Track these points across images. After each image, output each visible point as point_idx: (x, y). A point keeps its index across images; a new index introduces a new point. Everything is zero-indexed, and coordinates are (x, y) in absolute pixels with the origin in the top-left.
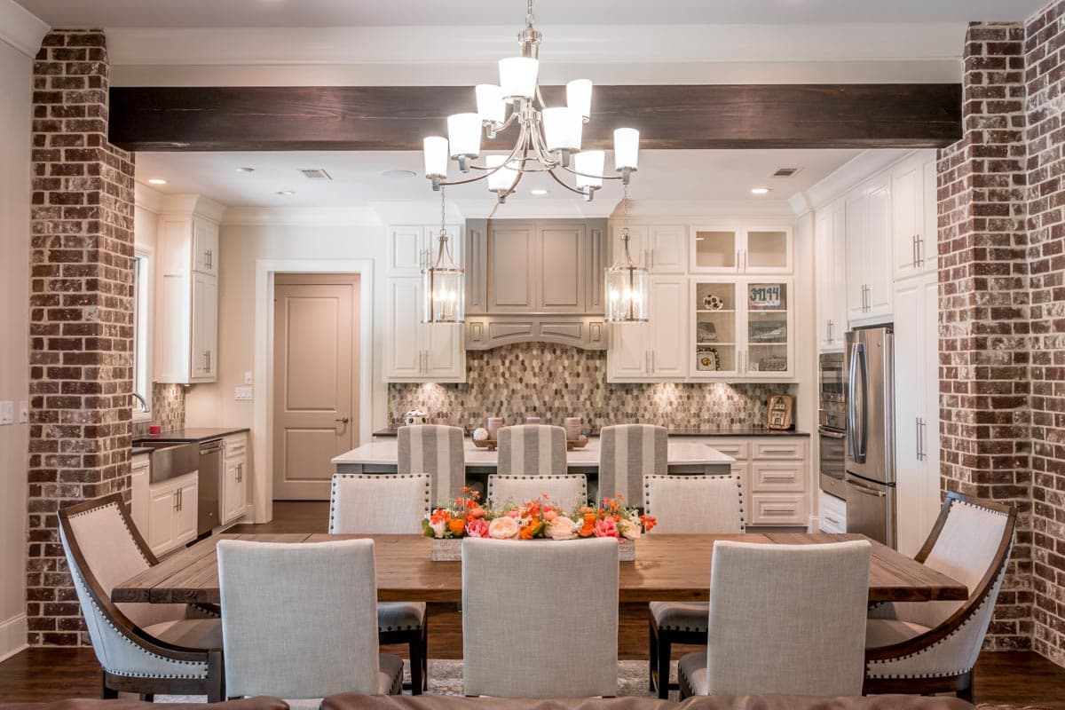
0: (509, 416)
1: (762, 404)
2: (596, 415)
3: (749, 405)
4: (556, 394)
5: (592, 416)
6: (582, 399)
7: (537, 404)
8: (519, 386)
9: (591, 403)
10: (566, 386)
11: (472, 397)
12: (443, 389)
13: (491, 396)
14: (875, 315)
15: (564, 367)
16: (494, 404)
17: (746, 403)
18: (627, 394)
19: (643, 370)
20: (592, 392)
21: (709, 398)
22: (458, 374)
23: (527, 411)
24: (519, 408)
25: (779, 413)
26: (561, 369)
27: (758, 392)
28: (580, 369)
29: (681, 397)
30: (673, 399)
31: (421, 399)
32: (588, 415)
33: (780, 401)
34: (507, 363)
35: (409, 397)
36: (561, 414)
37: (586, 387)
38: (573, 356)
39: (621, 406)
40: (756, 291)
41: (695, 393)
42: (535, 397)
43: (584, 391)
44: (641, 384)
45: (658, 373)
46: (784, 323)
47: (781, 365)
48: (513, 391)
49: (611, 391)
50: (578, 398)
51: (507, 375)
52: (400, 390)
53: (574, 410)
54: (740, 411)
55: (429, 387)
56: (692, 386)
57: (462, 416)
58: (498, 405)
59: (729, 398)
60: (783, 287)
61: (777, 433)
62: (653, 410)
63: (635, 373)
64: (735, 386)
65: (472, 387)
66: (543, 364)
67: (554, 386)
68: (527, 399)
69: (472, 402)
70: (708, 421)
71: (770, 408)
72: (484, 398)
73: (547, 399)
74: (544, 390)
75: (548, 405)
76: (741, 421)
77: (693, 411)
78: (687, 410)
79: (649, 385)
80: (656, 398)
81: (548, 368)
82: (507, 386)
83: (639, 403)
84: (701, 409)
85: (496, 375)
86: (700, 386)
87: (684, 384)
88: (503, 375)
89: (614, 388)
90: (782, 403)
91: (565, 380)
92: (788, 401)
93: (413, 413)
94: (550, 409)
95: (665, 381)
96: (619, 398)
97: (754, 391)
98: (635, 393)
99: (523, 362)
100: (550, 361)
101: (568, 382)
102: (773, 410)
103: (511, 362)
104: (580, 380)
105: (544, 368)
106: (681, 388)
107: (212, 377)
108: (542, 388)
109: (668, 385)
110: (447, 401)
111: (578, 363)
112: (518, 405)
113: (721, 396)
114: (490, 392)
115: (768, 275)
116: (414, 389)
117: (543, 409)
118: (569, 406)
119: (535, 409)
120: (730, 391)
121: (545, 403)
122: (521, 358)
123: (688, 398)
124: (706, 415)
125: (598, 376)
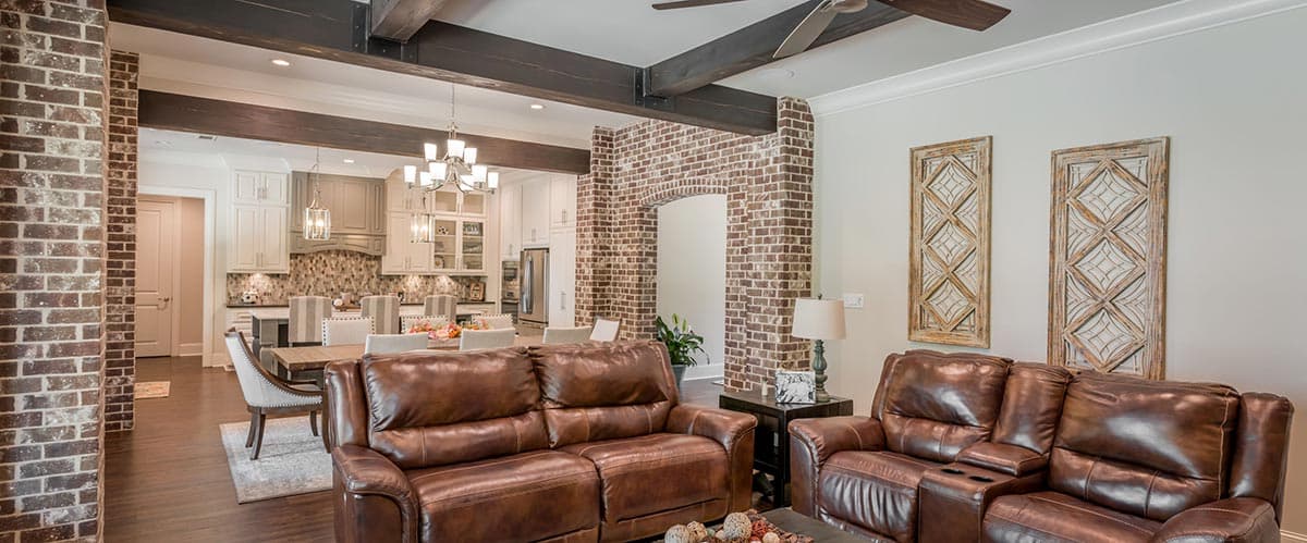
1: (466, 287)
3: (460, 288)
4: (346, 281)
6: (363, 283)
8: (322, 276)
9: (368, 286)
10: (353, 276)
11: (289, 283)
12: (269, 277)
13: (303, 282)
14: (540, 243)
15: (352, 265)
16: (304, 287)
17: (458, 286)
18: (391, 281)
19: (403, 268)
20: (369, 279)
21: (438, 284)
22: (284, 266)
23: (327, 291)
25: (476, 291)
26: (349, 266)
27: (464, 280)
28: (362, 266)
29: (422, 283)
30: (418, 284)
31: (252, 284)
33: (477, 285)
34: (314, 262)
35: (243, 283)
36: (349, 293)
37: (366, 277)
38: (357, 258)
39: (387, 288)
40: (466, 226)
41: (430, 280)
42: (332, 283)
43: (364, 279)
44: (401, 276)
45: (413, 269)
46: (481, 244)
47: (479, 266)
48: (318, 279)
50: (360, 283)
51: (314, 269)
52: (235, 278)
53: (358, 290)
54: (455, 291)
55: (258, 276)
56: (429, 277)
58: (307, 287)
59: (450, 283)
60: (481, 224)
61: (475, 302)
62: (406, 290)
63: (399, 269)
64: (453, 277)
65: (290, 276)
66: (338, 263)
67: (345, 277)
68: (327, 284)
69: (289, 286)
72: (298, 283)
73: (340, 284)
74: (339, 278)
75: (341, 288)
76: (455, 296)
77: (429, 291)
78: (425, 290)
79: (405, 276)
80: (408, 284)
81: (341, 265)
82: (314, 276)
83: (398, 286)
84: (433, 289)
85: (306, 269)
86: (433, 277)
87: (425, 276)
88: (311, 269)
89: (383, 278)
91: (352, 272)
92: (482, 286)
95: (414, 274)
96: (386, 283)
97: (462, 280)
98: (396, 280)
99: (325, 262)
100: (343, 261)
101: (354, 274)
102: (472, 290)
103: (317, 261)
104: (362, 273)
105: (339, 265)
106: (423, 278)
108: (337, 277)
109: (415, 276)
110: (271, 285)
111: (361, 263)
113: (444, 281)
114: (302, 279)
115: (473, 218)
116: (248, 277)
117: (338, 290)
120: (450, 280)
122: (323, 259)
123: (426, 283)
125: (374, 270)
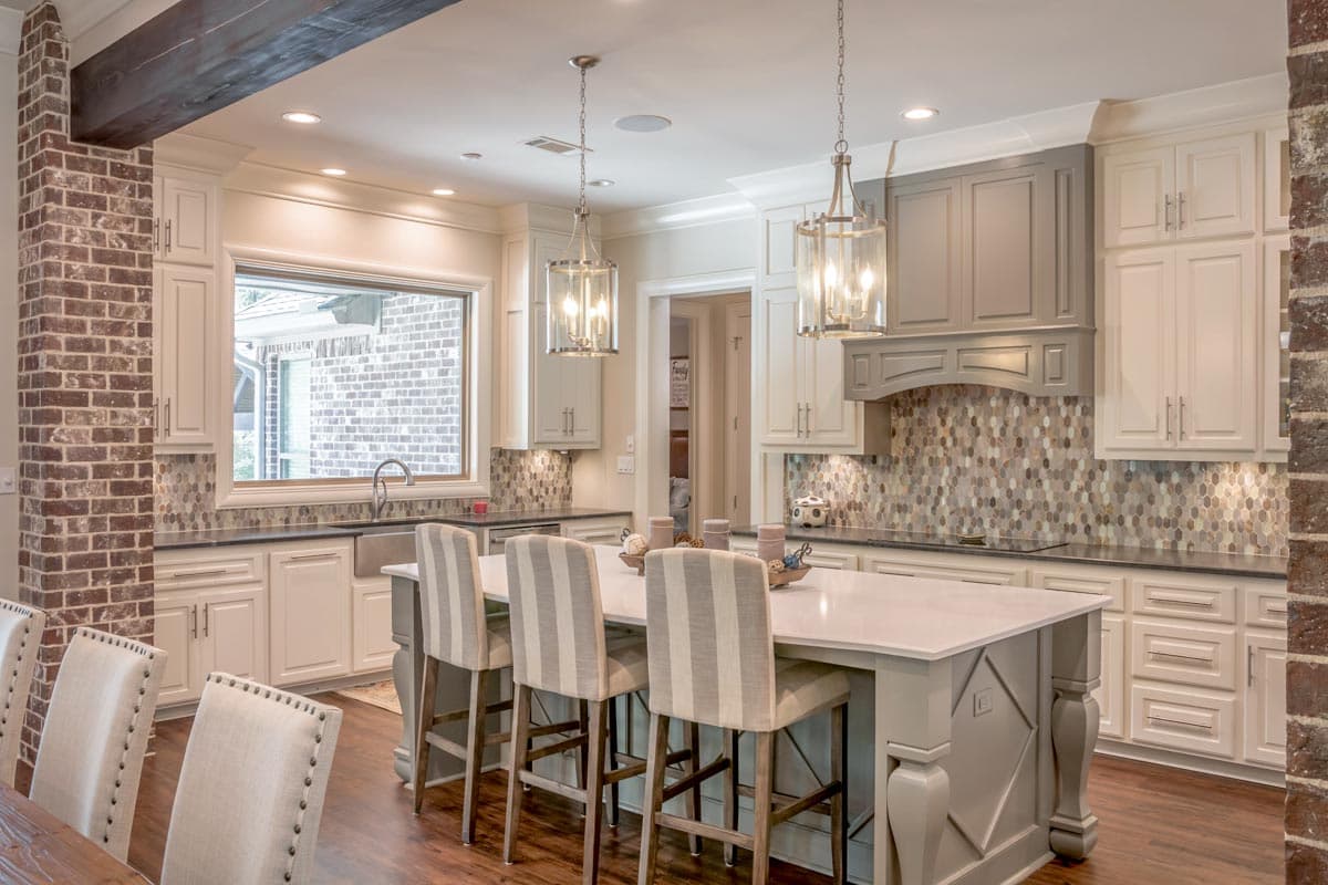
0: (952, 513)
2: (1098, 519)
4: (1029, 476)
5: (1091, 520)
6: (1074, 488)
7: (997, 493)
8: (968, 462)
9: (1091, 495)
10: (1046, 463)
11: (897, 477)
12: (855, 463)
13: (925, 478)
15: (1043, 429)
16: (928, 491)
18: (1159, 481)
19: (1163, 436)
20: (1092, 475)
22: (851, 438)
23: (980, 504)
24: (969, 501)
26: (1037, 432)
28: (1071, 433)
29: (1271, 489)
30: (1254, 495)
31: (826, 480)
32: (1084, 518)
34: (950, 422)
35: (812, 476)
36: (1036, 513)
37: (1081, 470)
38: (1058, 409)
39: (1146, 505)
42: (993, 482)
43: (1077, 475)
44: (1188, 464)
48: (959, 470)
49: (1129, 474)
50: (1067, 487)
51: (949, 443)
53: (1060, 507)
55: (837, 462)
57: (883, 510)
58: (934, 493)
62: (1212, 516)
63: (1147, 441)
65: (897, 462)
66: (1006, 424)
67: (1026, 464)
68: (980, 484)
69: (896, 486)
72: (913, 482)
73: (1013, 485)
74: (1009, 469)
75: (1014, 498)
79: (1204, 465)
80: (1220, 491)
81: (1016, 429)
82: (949, 461)
83: (1183, 499)
85: (932, 442)
88: (943, 441)
89: (1132, 469)
91: (1043, 452)
93: (800, 501)
94: (1019, 504)
96: (1142, 489)
98: (1175, 479)
99: (974, 421)
100: (1018, 419)
101: (1050, 455)
103: (955, 421)
104: (1072, 453)
105: (1009, 430)
107: (592, 442)
108: (1006, 465)
110: (861, 484)
111: (1067, 422)
112: (967, 495)
114: (923, 472)
116: (817, 463)
117: (1005, 503)
118: (1050, 498)
119: (993, 502)
121: (1009, 493)
122: (971, 412)
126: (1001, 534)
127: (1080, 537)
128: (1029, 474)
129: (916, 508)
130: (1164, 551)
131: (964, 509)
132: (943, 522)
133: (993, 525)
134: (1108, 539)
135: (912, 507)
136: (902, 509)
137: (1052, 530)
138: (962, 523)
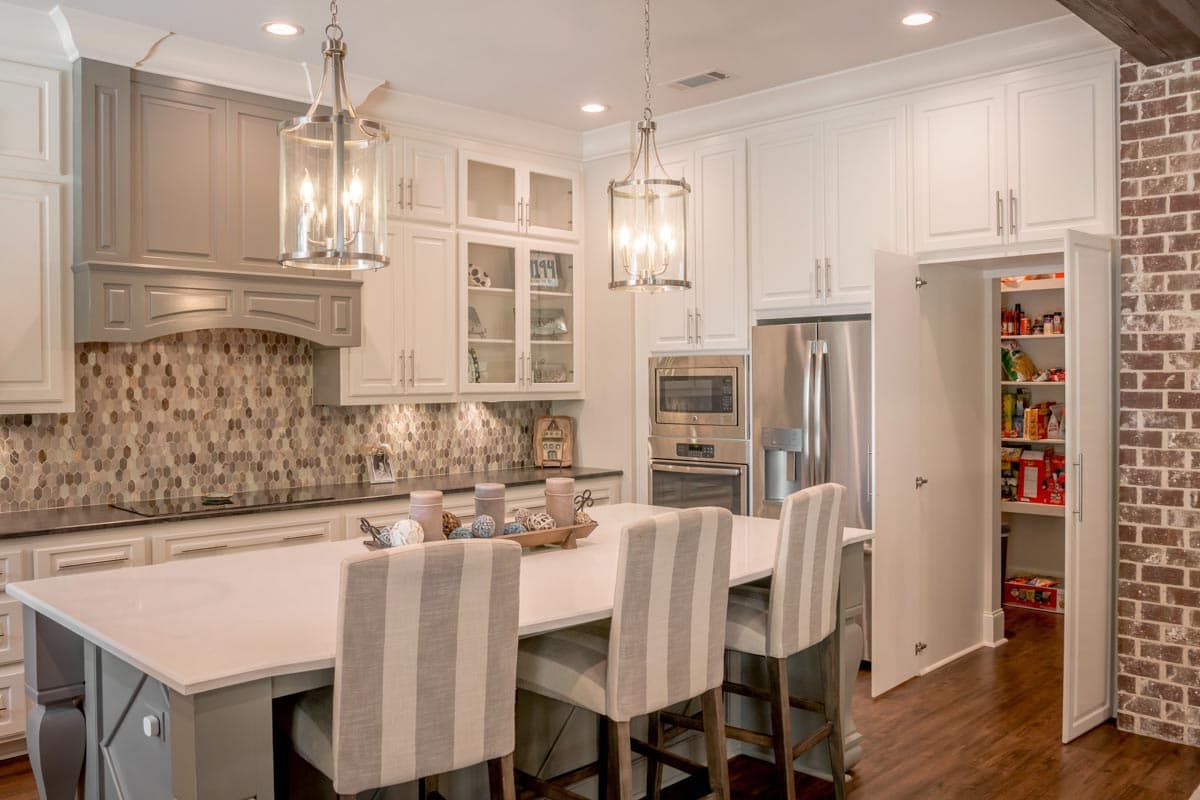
0: (143, 476)
1: (522, 432)
2: (299, 462)
3: (508, 433)
4: (231, 428)
5: (292, 465)
6: (275, 438)
7: (197, 449)
8: (161, 416)
9: (291, 443)
10: (249, 412)
11: (64, 442)
13: (106, 440)
15: (245, 378)
16: (111, 453)
17: (504, 430)
18: (347, 423)
19: (396, 383)
20: (291, 421)
21: (459, 426)
22: (59, 393)
23: (177, 463)
24: (163, 459)
25: (555, 443)
26: (238, 383)
27: (518, 414)
28: (272, 382)
29: (423, 424)
30: (413, 430)
32: (286, 464)
33: (553, 426)
34: (137, 370)
36: (239, 465)
37: (282, 417)
38: (259, 359)
39: (338, 445)
40: (538, 262)
41: (442, 417)
42: (192, 437)
43: (278, 422)
44: (368, 407)
45: (418, 387)
46: (569, 313)
47: (565, 372)
48: (151, 426)
49: (323, 419)
50: (269, 434)
51: (138, 394)
53: (263, 457)
54: (497, 443)
56: (439, 407)
57: (43, 484)
58: (119, 455)
59: (486, 424)
60: (567, 260)
64: (490, 406)
65: (64, 421)
66: (206, 373)
67: (228, 414)
68: (177, 441)
69: (64, 451)
70: (459, 461)
71: (539, 436)
72: (90, 442)
73: (214, 438)
74: (210, 422)
75: (216, 451)
76: (498, 458)
77: (439, 448)
78: (431, 446)
79: (379, 407)
80: (390, 429)
81: (216, 380)
82: (138, 417)
83: (365, 437)
84: (449, 442)
85: (114, 395)
86: (450, 407)
87: (427, 405)
88: (130, 394)
90: (557, 428)
91: (246, 401)
92: (565, 426)
94: (221, 457)
95: (401, 400)
96: (335, 431)
97: (513, 413)
98: (359, 421)
99: (168, 370)
100: (219, 367)
101: (252, 405)
102: (544, 439)
103: (145, 369)
104: (272, 402)
105: (210, 379)
106: (423, 411)
108: (206, 417)
109: (405, 410)
110: (7, 455)
111: (268, 371)
112: (162, 453)
113: (473, 421)
114: (103, 429)
117: (206, 457)
118: (253, 450)
119: (193, 458)
120: (485, 414)
121: (211, 447)
122: (164, 362)
123: (434, 426)
124: (456, 453)
125: (304, 393)
126: (203, 491)
127: (283, 484)
128: (231, 425)
129: (94, 475)
130: (352, 484)
131: (158, 470)
132: (131, 488)
133: (193, 483)
134: (307, 481)
135: (88, 475)
136: (73, 479)
137: (256, 479)
138: (156, 484)
